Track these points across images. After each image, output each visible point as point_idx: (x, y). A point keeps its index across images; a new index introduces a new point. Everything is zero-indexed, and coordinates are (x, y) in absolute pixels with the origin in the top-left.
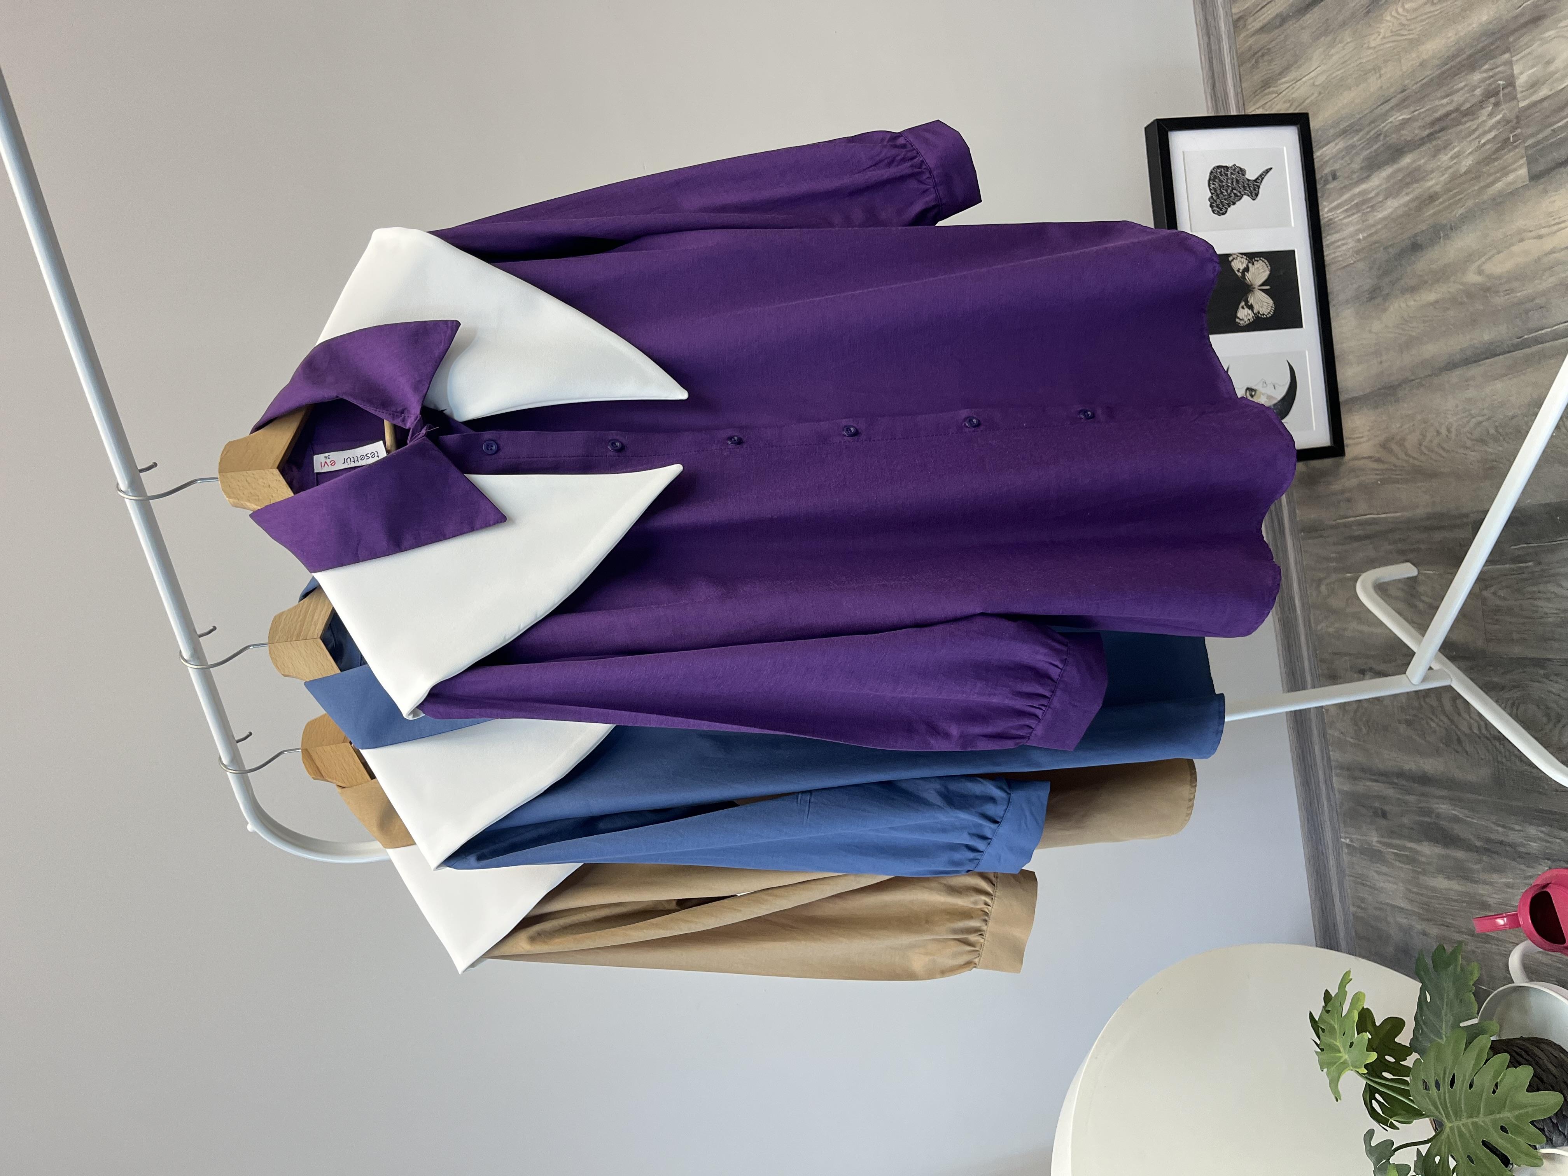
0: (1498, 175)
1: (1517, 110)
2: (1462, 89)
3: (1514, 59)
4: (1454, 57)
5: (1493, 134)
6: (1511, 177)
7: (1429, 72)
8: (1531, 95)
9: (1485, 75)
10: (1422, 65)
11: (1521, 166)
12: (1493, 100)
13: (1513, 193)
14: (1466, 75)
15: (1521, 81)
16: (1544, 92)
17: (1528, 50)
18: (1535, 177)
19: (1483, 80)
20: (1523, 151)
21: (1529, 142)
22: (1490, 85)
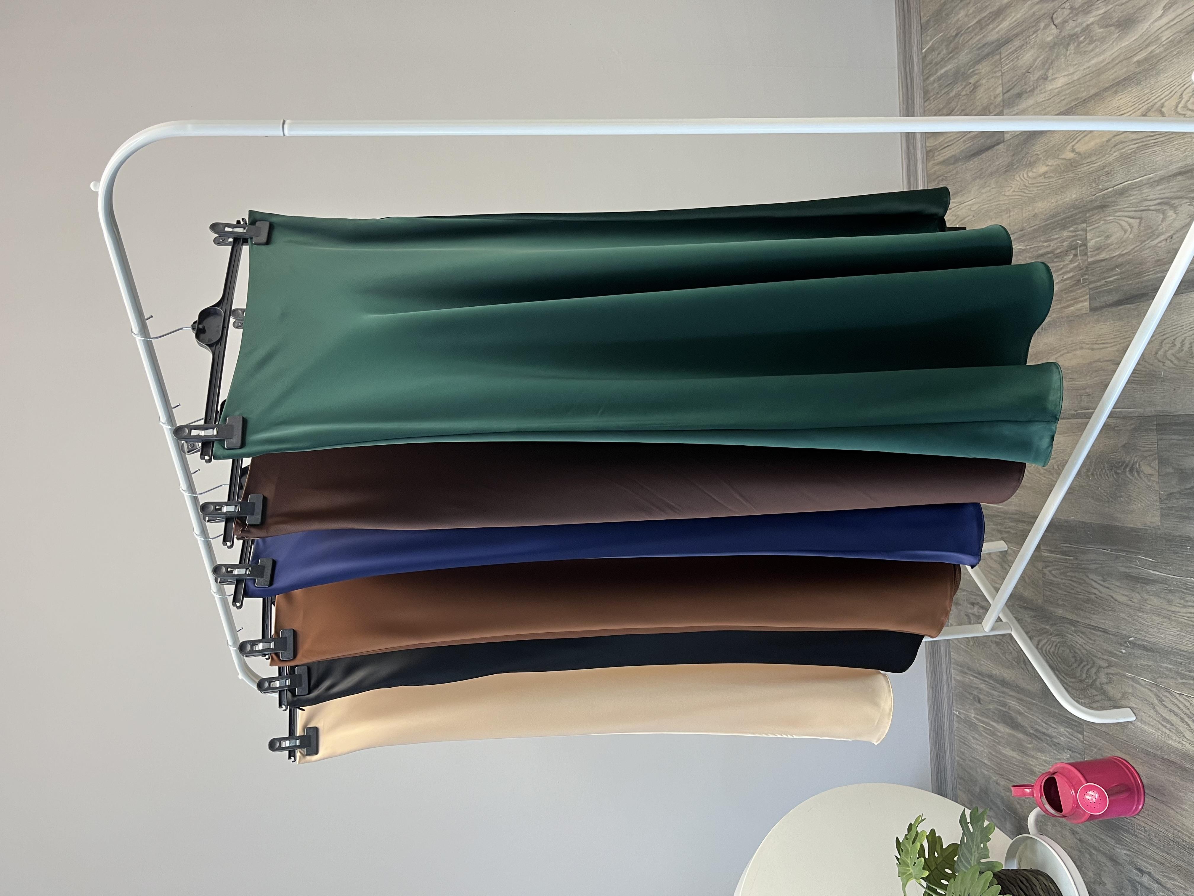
0: (1072, 302)
1: (1086, 263)
2: (1057, 239)
3: (1088, 228)
4: (1054, 216)
5: (1071, 274)
6: (1080, 305)
7: (1039, 223)
8: (1095, 255)
9: (1071, 234)
10: (1035, 216)
11: (1086, 300)
12: (1073, 252)
13: (1080, 316)
14: (1060, 230)
15: (1091, 244)
16: (1103, 255)
17: (1096, 225)
18: (1093, 309)
19: (1069, 237)
20: (1088, 291)
21: (1091, 286)
22: (1073, 241)
